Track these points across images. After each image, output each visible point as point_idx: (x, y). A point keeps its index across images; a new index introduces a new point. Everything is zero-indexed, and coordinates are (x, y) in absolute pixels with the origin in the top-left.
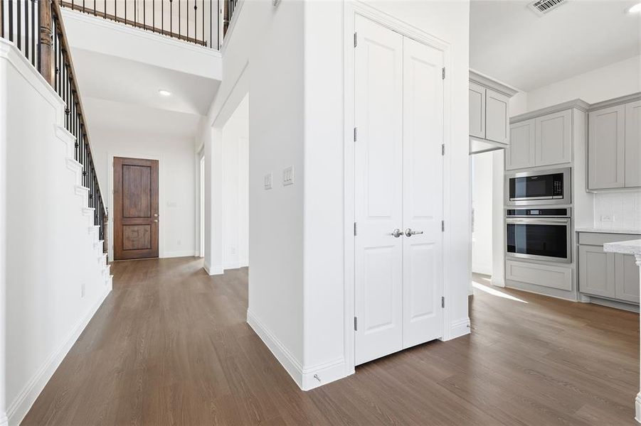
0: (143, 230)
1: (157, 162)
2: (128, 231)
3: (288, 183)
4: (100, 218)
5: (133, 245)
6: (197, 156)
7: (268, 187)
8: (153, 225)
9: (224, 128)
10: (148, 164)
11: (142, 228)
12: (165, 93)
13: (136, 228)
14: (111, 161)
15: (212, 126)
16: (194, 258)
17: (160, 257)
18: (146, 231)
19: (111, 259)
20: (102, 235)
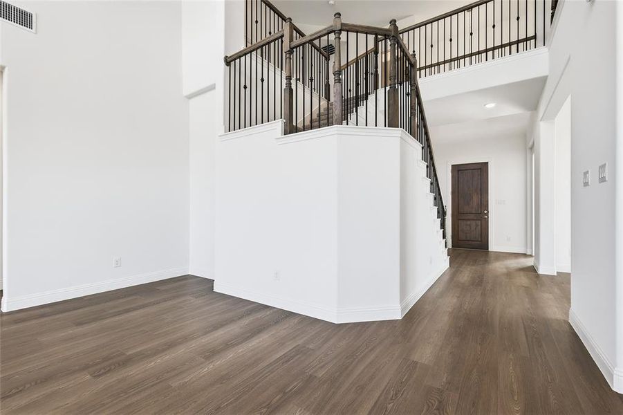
0: (474, 224)
1: (486, 164)
2: (463, 225)
3: (602, 180)
4: (442, 214)
5: (466, 237)
6: (528, 151)
7: (586, 184)
8: (483, 222)
9: (556, 119)
10: (479, 166)
11: (473, 223)
12: (491, 106)
13: (469, 222)
14: (450, 168)
15: (541, 120)
16: (525, 255)
17: (490, 250)
18: (477, 225)
19: (450, 246)
20: (443, 226)
